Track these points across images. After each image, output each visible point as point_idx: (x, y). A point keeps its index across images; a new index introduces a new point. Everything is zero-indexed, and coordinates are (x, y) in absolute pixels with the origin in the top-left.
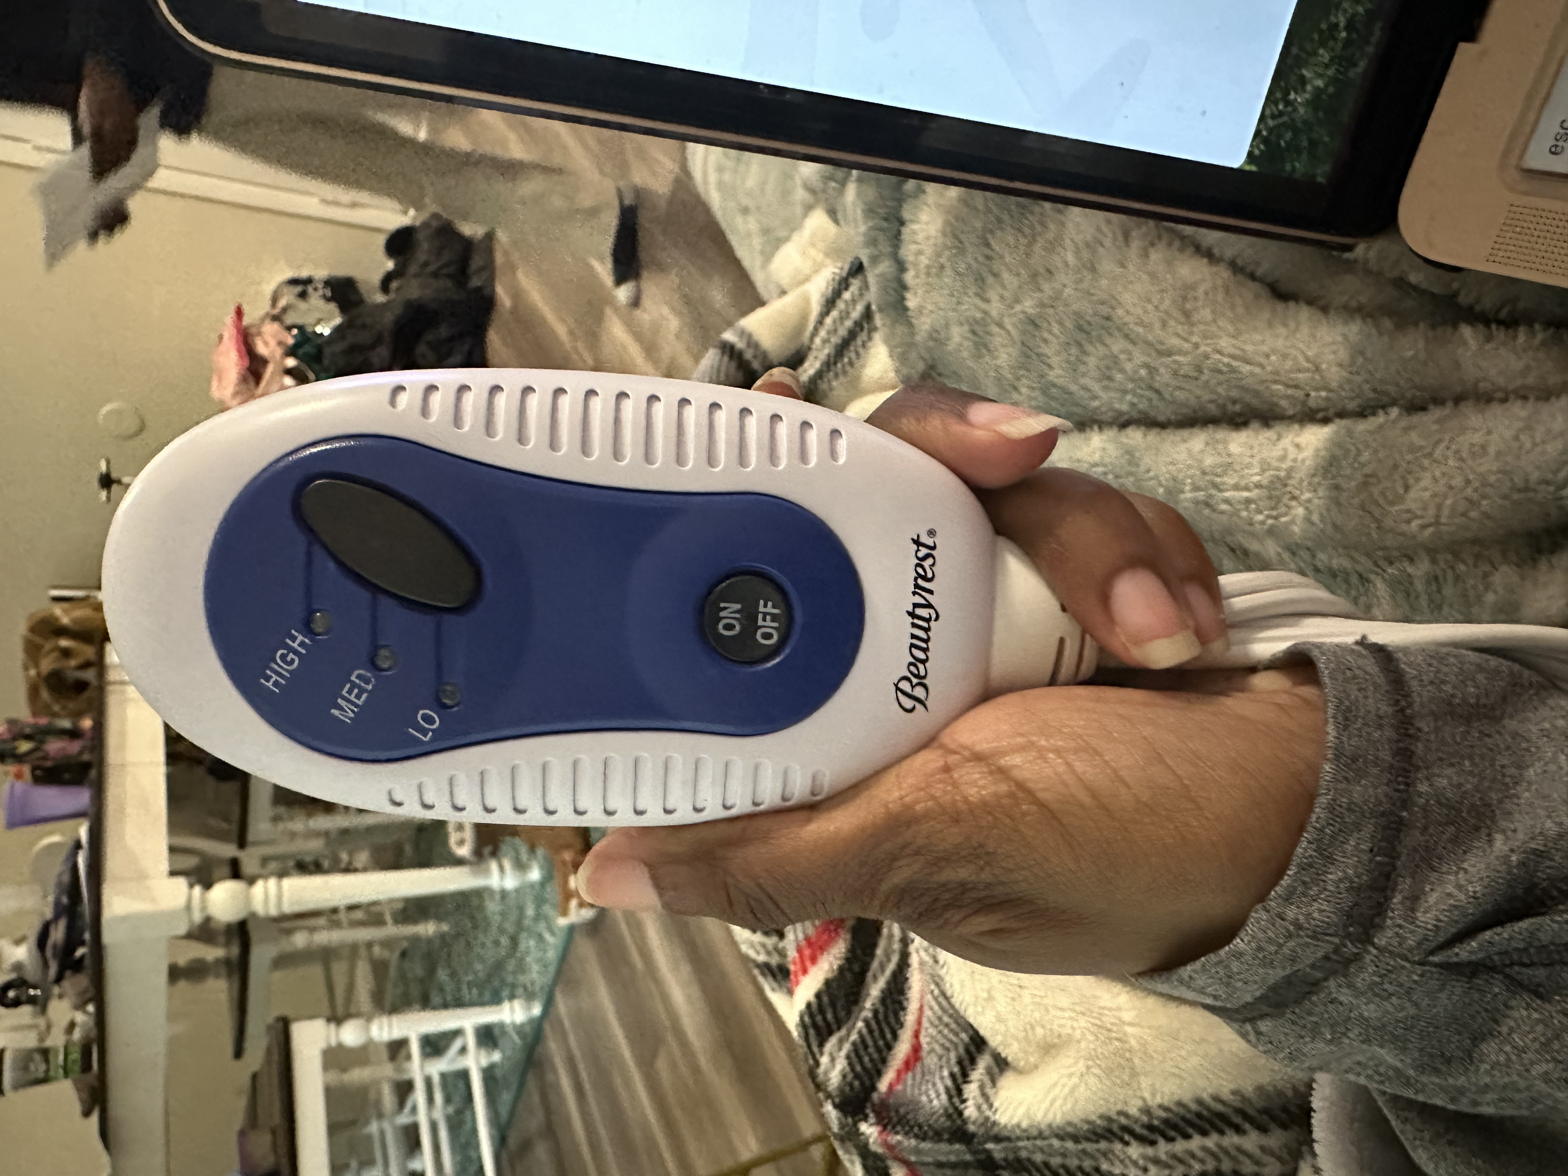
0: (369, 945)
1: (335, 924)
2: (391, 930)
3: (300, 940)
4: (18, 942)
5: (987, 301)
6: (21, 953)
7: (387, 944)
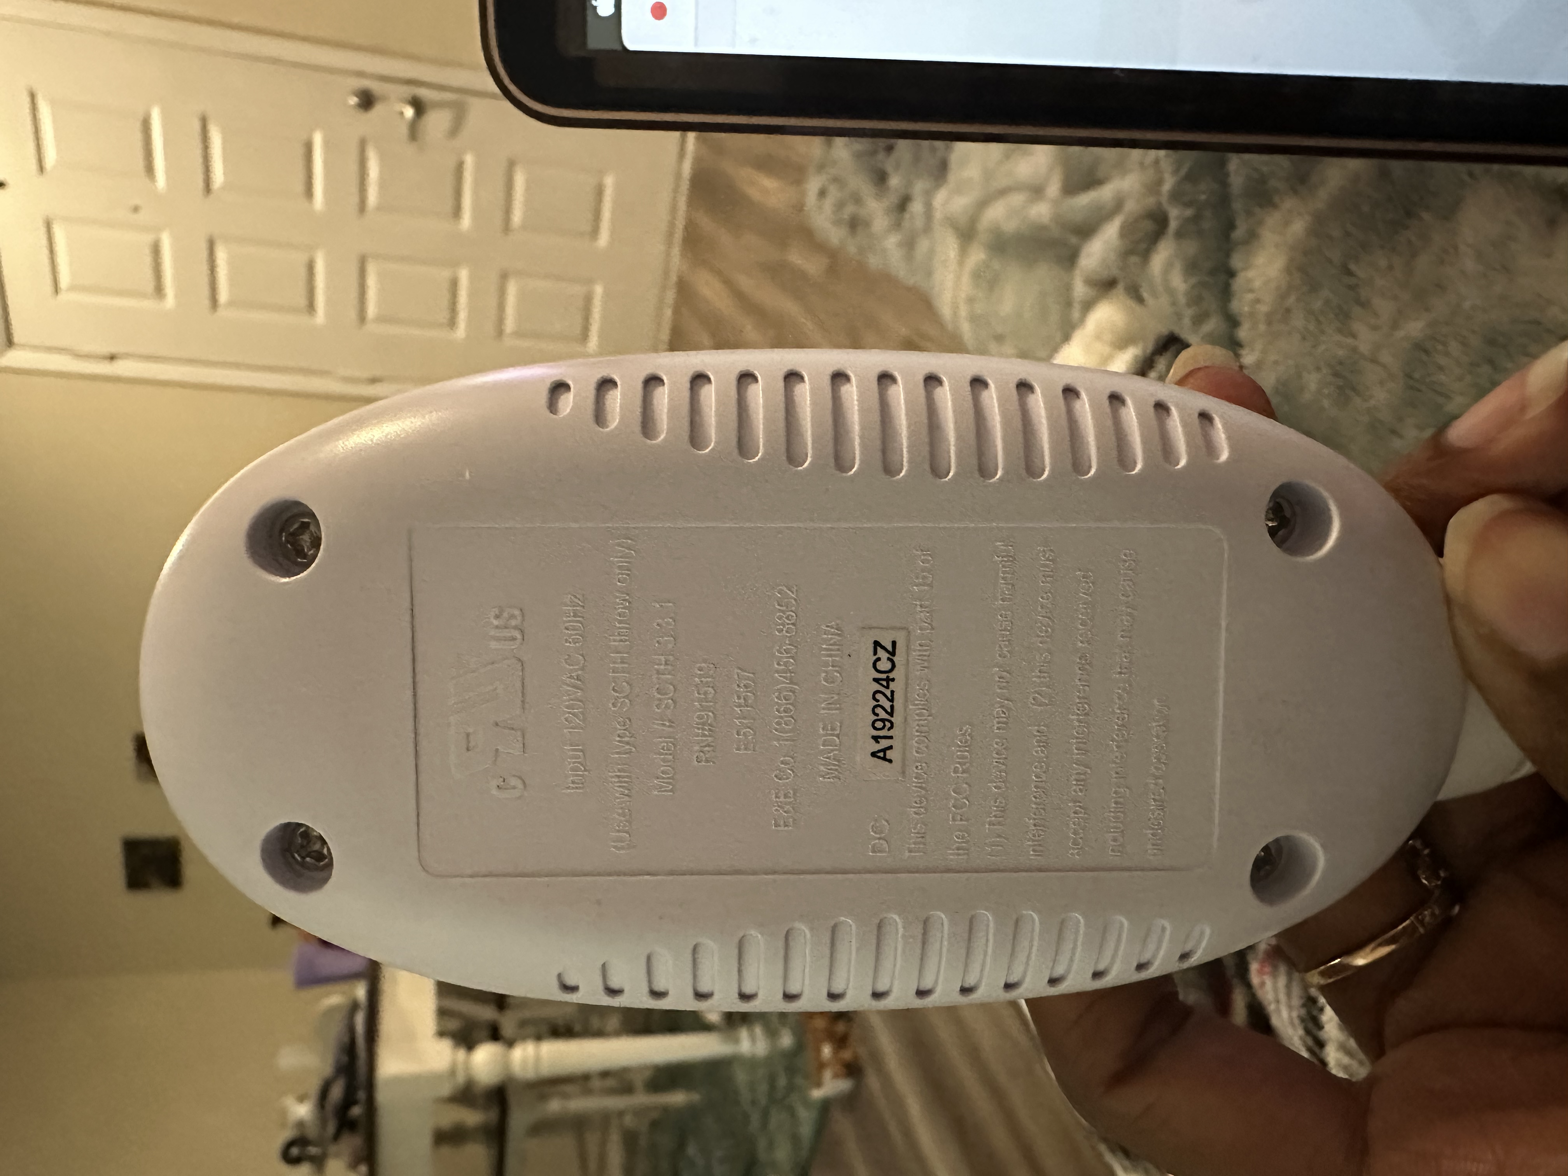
0: (621, 1114)
1: (588, 1092)
2: (642, 1099)
3: (555, 1106)
4: (301, 1099)
5: (1354, 336)
6: (303, 1111)
7: (638, 1112)
